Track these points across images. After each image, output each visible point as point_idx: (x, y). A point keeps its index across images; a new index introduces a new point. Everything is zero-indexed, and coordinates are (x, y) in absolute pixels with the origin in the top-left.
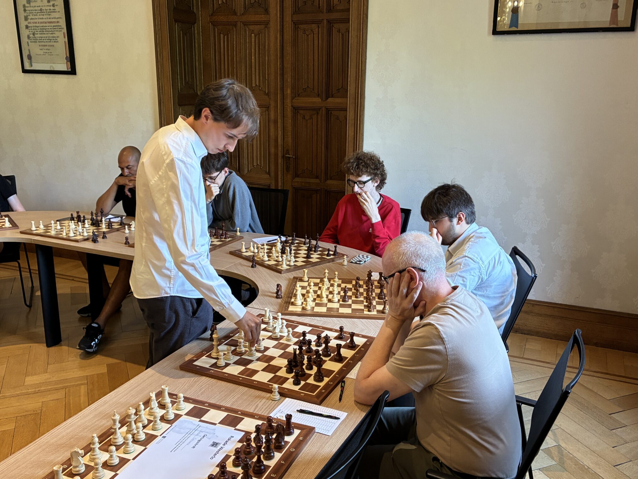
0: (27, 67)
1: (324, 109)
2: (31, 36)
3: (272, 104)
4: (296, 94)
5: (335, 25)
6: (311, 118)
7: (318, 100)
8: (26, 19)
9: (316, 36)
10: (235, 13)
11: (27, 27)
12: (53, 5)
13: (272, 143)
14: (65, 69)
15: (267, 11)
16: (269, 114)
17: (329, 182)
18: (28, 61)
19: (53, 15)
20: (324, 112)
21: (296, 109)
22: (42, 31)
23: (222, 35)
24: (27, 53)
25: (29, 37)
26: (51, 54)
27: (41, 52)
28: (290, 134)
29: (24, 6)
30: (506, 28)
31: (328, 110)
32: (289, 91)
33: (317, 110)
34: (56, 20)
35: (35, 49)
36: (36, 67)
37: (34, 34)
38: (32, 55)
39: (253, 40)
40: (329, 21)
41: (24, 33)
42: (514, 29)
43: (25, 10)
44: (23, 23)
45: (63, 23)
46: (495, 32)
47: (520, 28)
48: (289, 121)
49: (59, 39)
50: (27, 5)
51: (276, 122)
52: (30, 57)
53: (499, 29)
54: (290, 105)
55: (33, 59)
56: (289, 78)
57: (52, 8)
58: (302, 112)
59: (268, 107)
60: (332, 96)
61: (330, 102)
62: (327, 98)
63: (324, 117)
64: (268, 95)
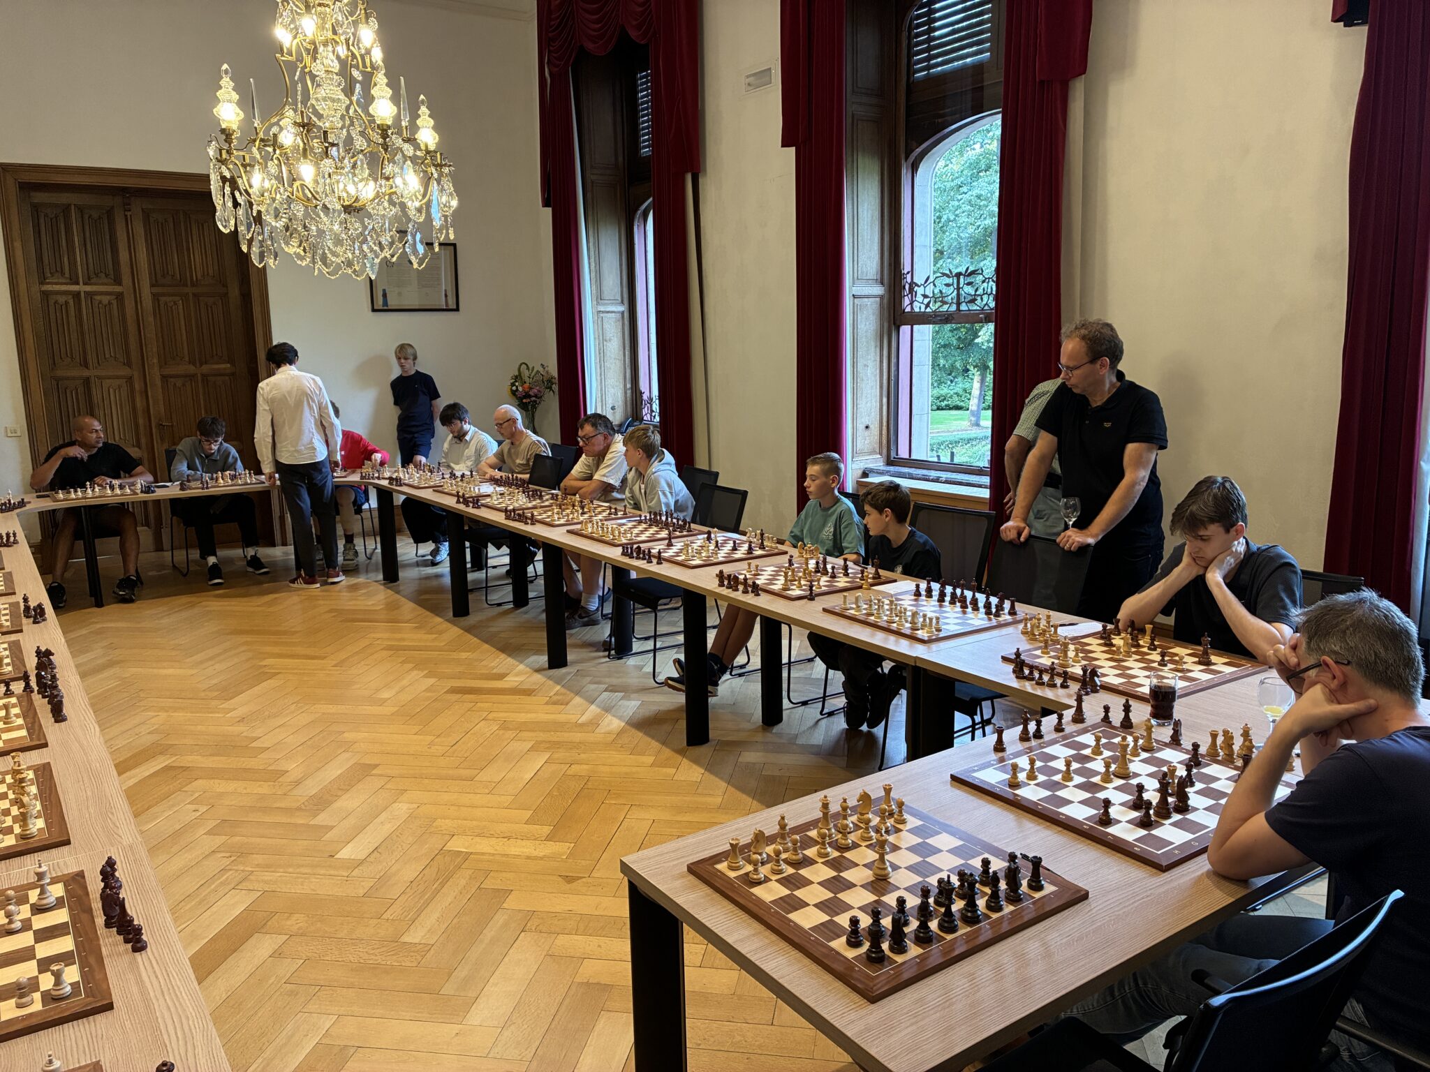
1: (199, 375)
3: (136, 375)
4: (163, 363)
5: (201, 298)
6: (184, 384)
7: (192, 367)
9: (180, 307)
10: (78, 284)
13: (141, 415)
15: (118, 282)
16: (131, 385)
20: (200, 378)
21: (164, 378)
23: (58, 306)
28: (161, 402)
30: (381, 308)
31: (203, 375)
32: (155, 361)
33: (192, 377)
39: (102, 311)
40: (194, 295)
42: (385, 308)
46: (374, 310)
47: (390, 308)
48: (159, 391)
51: (143, 392)
53: (375, 308)
54: (158, 374)
56: (153, 347)
58: (172, 380)
59: (130, 379)
60: (206, 363)
61: (205, 369)
62: (201, 365)
63: (200, 385)
64: (128, 364)
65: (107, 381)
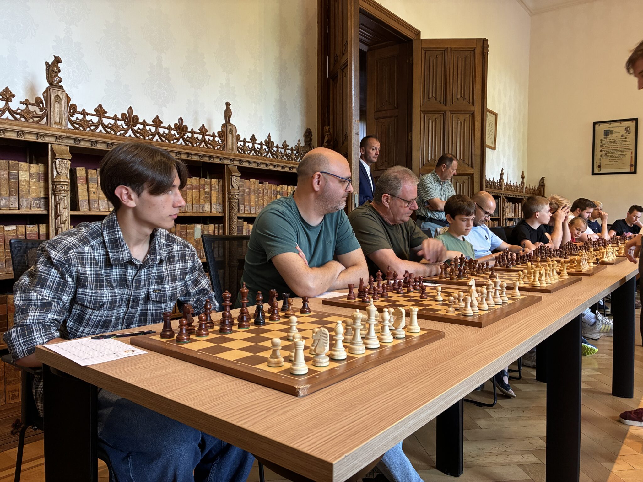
0: (596, 171)
2: (603, 155)
8: (601, 146)
11: (601, 151)
12: (626, 138)
14: (628, 171)
18: (598, 168)
19: (624, 143)
22: (613, 152)
24: (598, 164)
25: (601, 156)
26: (618, 164)
27: (611, 163)
29: (602, 140)
34: (626, 146)
35: (604, 162)
36: (602, 172)
37: (606, 154)
38: (601, 165)
41: (598, 154)
43: (601, 142)
44: (598, 149)
45: (632, 147)
49: (626, 155)
50: (603, 139)
52: (600, 167)
55: (602, 168)
57: (624, 139)
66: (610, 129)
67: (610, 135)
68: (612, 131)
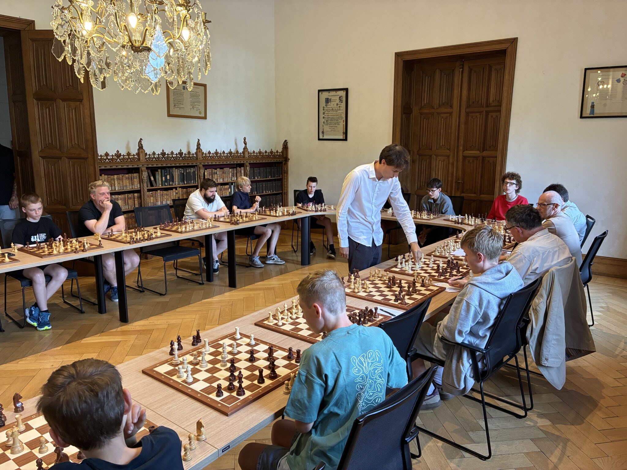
0: (321, 137)
1: (481, 157)
2: (325, 122)
3: (451, 155)
4: (465, 149)
5: (490, 114)
6: (473, 162)
7: (478, 152)
8: (324, 113)
9: (478, 119)
10: (434, 109)
11: (324, 118)
12: (339, 107)
13: (450, 175)
14: (342, 138)
15: (451, 107)
16: (449, 160)
17: (482, 196)
18: (322, 134)
19: (339, 112)
20: (481, 159)
21: (465, 157)
22: (332, 119)
23: (425, 120)
24: (322, 130)
25: (324, 123)
26: (335, 131)
27: (330, 130)
28: (460, 170)
29: (324, 107)
30: (589, 115)
31: (483, 157)
32: (461, 148)
33: (477, 158)
34: (340, 114)
35: (327, 128)
36: (325, 137)
37: (327, 121)
39: (442, 122)
40: (486, 111)
41: (322, 120)
42: (592, 115)
43: (324, 110)
44: (322, 116)
45: (344, 116)
46: (581, 117)
47: (595, 115)
48: (460, 164)
49: (340, 123)
51: (453, 164)
52: (323, 132)
53: (583, 115)
54: (461, 155)
55: (324, 134)
56: (462, 141)
58: (468, 158)
59: (448, 157)
60: (486, 150)
61: (485, 153)
62: (483, 151)
63: (481, 161)
64: (449, 150)
65: (440, 157)
66: (330, 98)
67: (329, 104)
68: (330, 99)
